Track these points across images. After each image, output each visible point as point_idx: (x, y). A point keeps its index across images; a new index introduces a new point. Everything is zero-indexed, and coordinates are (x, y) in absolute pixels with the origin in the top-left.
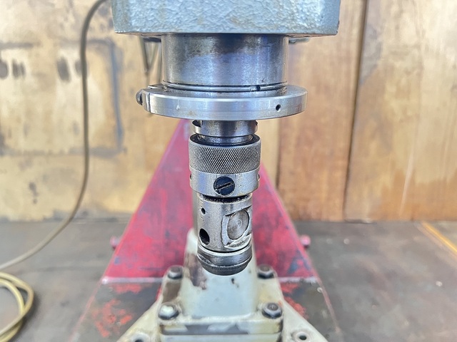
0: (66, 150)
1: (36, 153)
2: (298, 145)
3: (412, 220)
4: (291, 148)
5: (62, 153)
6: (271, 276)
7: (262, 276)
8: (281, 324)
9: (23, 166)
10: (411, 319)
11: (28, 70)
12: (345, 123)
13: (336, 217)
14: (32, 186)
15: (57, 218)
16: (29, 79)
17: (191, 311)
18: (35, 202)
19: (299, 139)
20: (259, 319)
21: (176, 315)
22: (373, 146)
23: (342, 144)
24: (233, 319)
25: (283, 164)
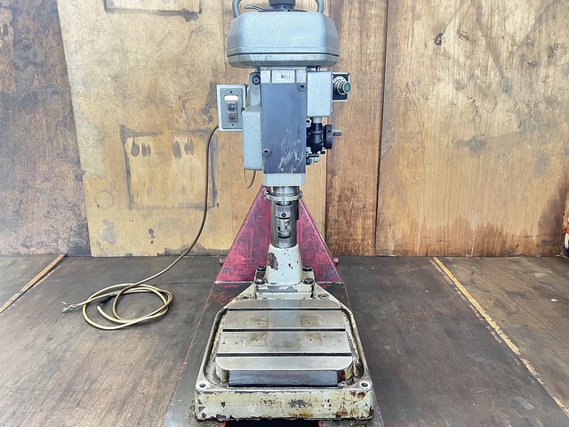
0: (176, 206)
1: (155, 208)
2: (340, 201)
3: (427, 255)
4: (335, 203)
5: (173, 207)
6: (310, 270)
7: (304, 270)
8: (313, 287)
9: (145, 217)
10: (400, 307)
11: (152, 150)
12: (373, 185)
13: (370, 253)
14: (151, 231)
15: (167, 254)
16: (153, 156)
17: (270, 281)
18: (152, 242)
19: (340, 196)
20: (302, 284)
21: (263, 283)
22: (393, 202)
23: (371, 200)
24: (290, 284)
25: (330, 214)
